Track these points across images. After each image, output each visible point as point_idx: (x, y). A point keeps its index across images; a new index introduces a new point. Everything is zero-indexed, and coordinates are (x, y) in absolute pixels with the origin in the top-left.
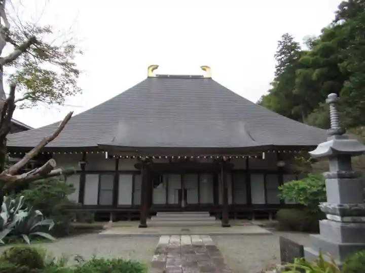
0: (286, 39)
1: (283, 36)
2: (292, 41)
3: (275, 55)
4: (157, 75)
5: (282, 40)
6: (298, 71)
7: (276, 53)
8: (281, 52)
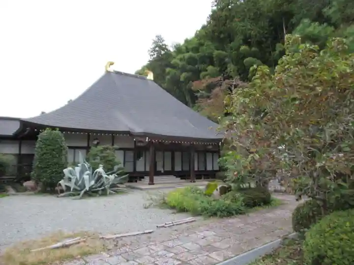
0: (158, 39)
1: (157, 36)
2: (163, 43)
3: (149, 51)
4: (114, 71)
5: (156, 39)
6: (168, 70)
7: (149, 49)
8: (154, 50)
